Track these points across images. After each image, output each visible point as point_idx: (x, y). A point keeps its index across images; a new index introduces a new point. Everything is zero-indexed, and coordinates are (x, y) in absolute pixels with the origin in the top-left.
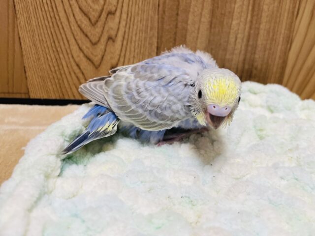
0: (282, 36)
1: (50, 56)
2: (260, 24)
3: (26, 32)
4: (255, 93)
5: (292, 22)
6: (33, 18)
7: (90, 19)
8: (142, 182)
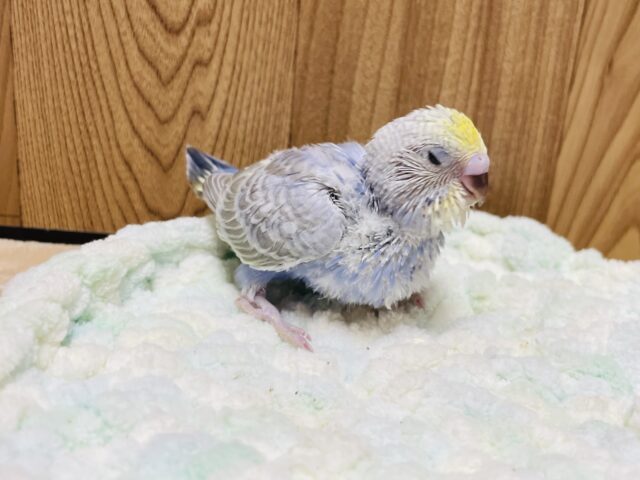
0: (541, 125)
1: (73, 140)
2: (496, 99)
3: (28, 91)
4: (482, 234)
5: (560, 99)
6: (46, 65)
7: (158, 73)
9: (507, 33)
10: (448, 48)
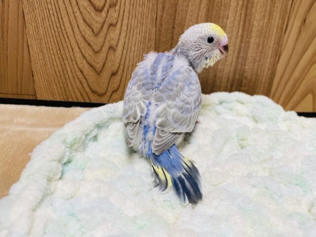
0: (271, 49)
1: (56, 62)
2: (250, 38)
3: (34, 40)
4: (242, 103)
5: (280, 37)
6: (41, 28)
7: (93, 30)
8: (131, 186)
9: (257, 7)
10: (228, 15)
